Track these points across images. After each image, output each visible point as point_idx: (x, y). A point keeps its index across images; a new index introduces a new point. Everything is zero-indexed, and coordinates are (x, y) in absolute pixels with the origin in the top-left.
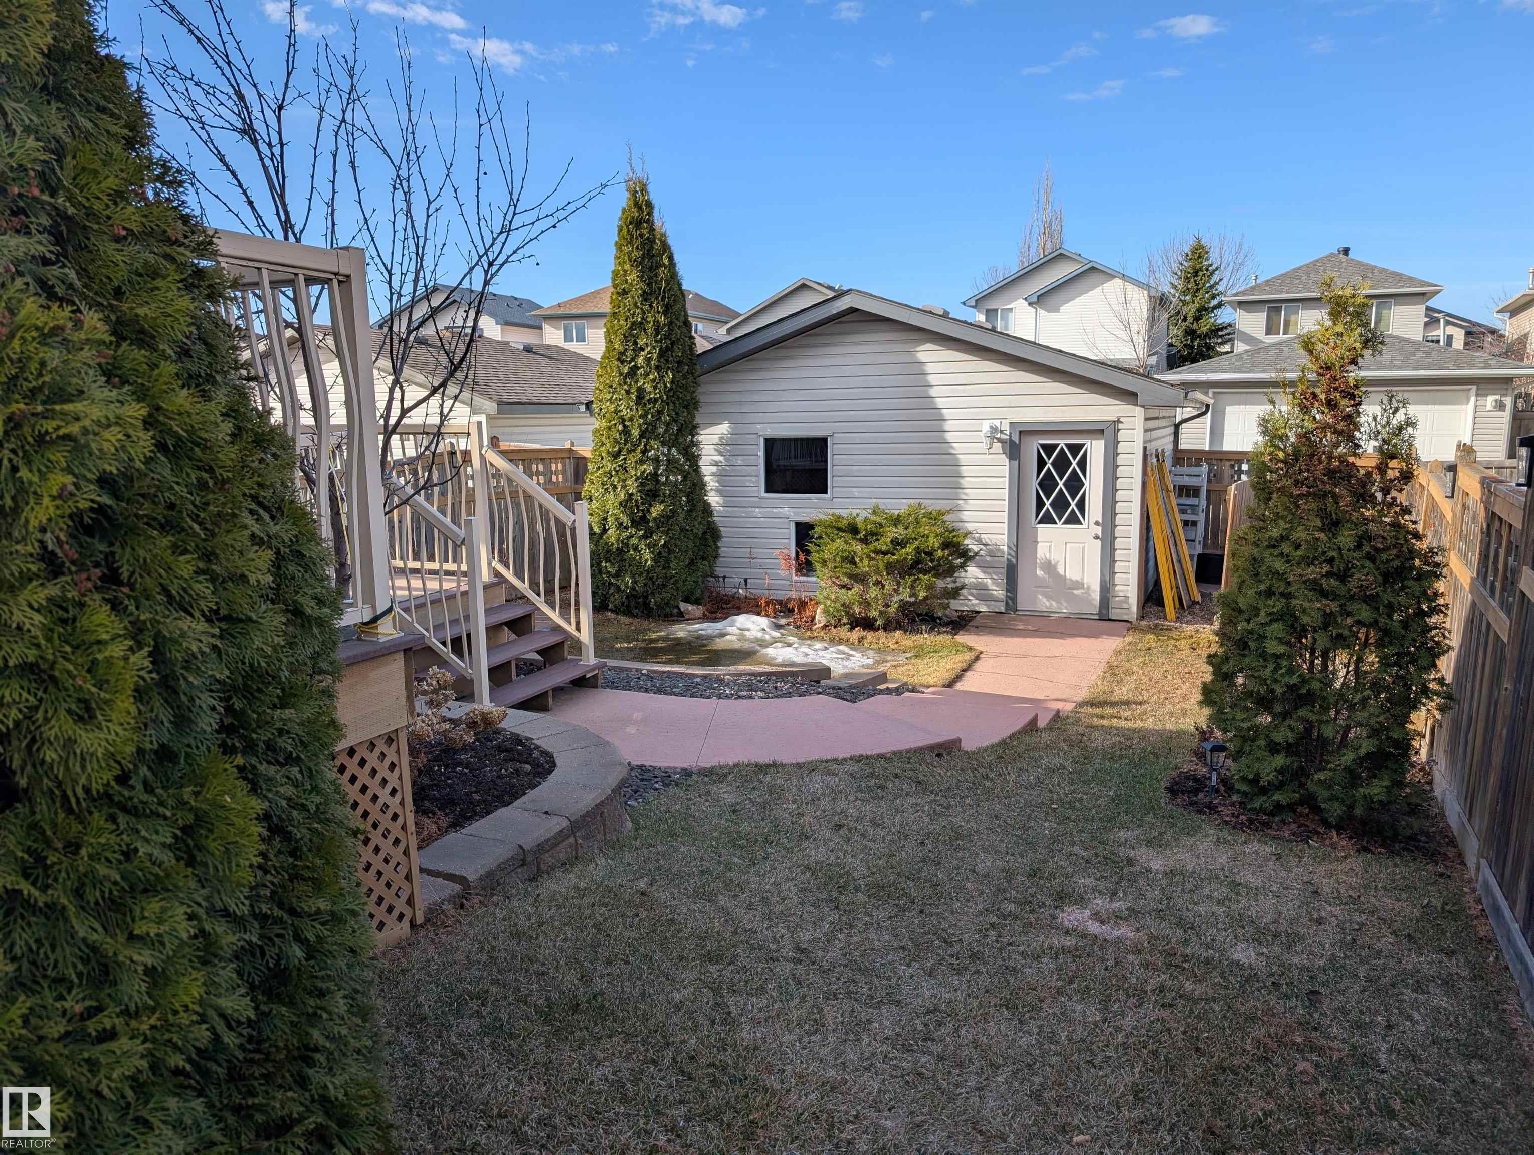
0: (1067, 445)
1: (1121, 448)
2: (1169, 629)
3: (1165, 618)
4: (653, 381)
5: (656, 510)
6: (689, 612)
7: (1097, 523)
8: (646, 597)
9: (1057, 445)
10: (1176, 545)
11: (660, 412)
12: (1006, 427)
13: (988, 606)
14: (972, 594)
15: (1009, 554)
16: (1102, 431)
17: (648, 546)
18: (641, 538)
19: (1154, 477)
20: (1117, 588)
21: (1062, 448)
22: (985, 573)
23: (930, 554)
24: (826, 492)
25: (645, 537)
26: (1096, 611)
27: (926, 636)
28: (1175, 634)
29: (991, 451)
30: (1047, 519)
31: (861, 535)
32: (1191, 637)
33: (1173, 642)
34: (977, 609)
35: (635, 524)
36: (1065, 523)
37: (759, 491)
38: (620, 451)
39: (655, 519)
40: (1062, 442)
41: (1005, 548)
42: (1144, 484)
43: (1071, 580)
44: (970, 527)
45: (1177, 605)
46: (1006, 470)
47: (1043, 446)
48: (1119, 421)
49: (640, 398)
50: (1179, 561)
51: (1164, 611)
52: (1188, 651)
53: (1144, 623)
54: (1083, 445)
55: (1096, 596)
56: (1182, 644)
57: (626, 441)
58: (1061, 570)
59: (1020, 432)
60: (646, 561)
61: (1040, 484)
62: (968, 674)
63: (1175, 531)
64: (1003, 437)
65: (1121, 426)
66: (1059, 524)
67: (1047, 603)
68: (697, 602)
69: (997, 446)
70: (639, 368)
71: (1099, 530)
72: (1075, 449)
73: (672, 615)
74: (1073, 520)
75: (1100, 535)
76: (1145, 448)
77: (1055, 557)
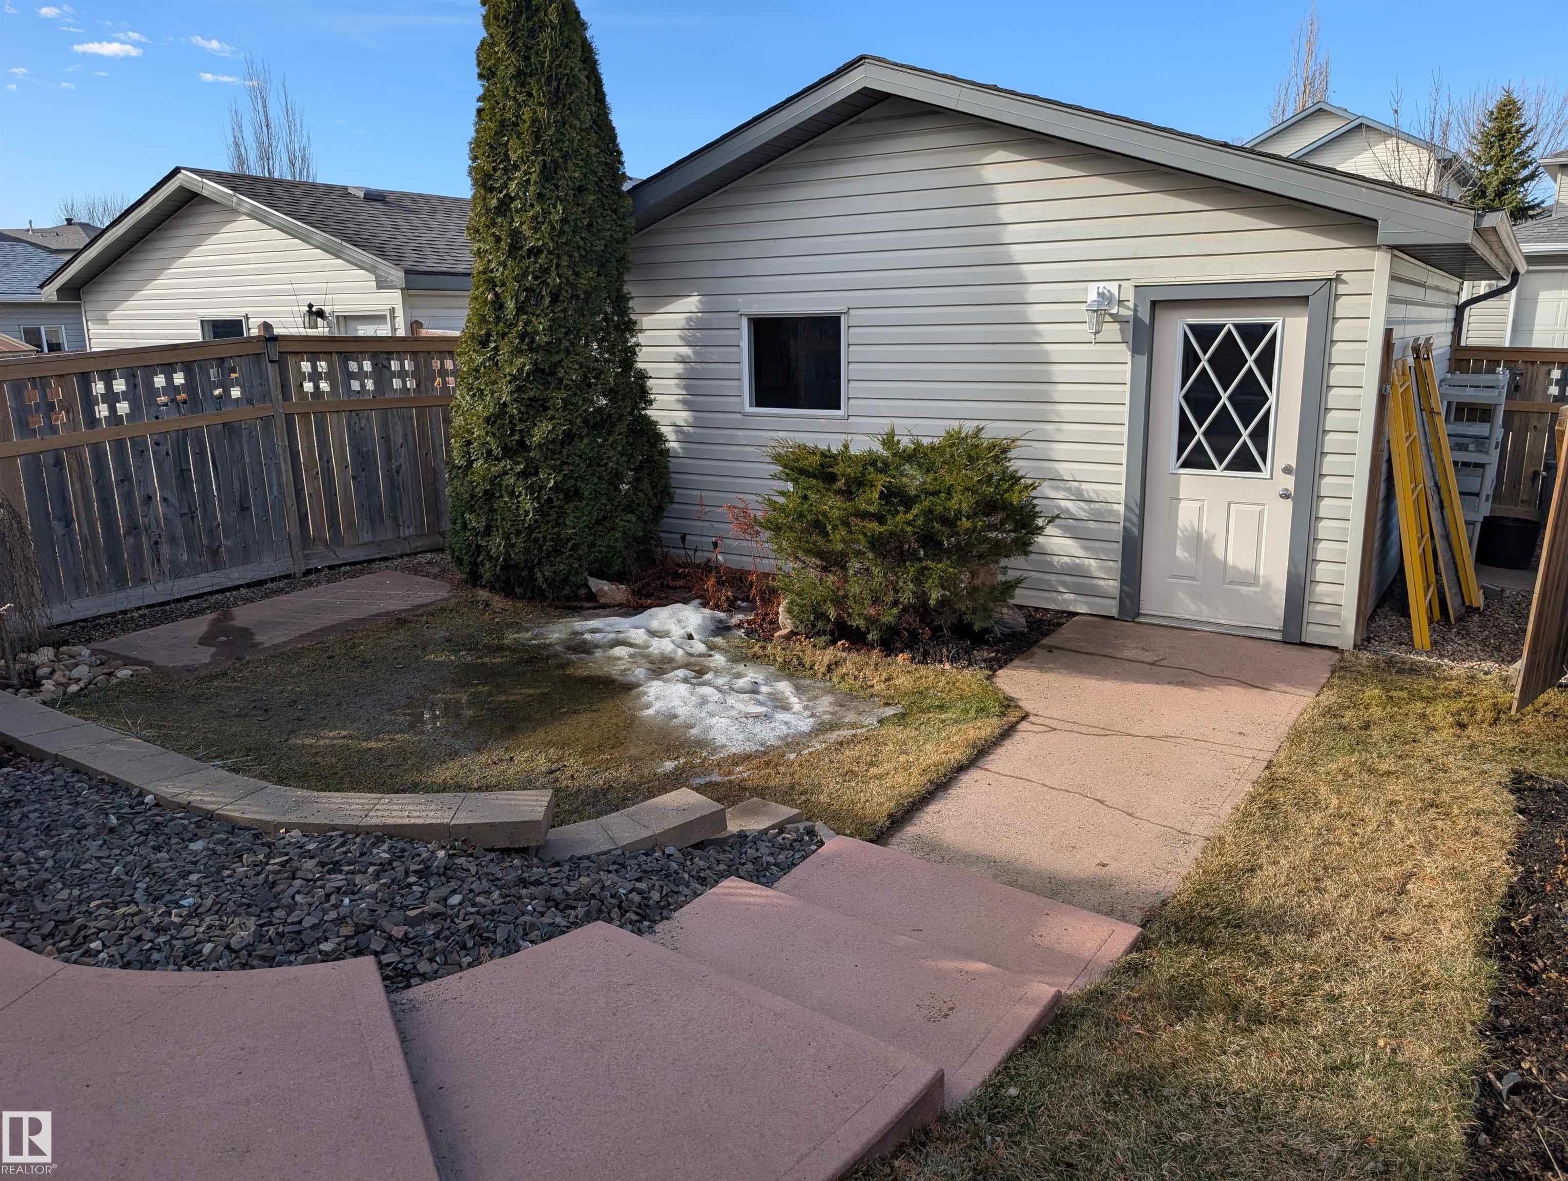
0: (1237, 326)
1: (1340, 330)
2: (1414, 670)
3: (1410, 644)
4: (534, 218)
5: (541, 432)
6: (604, 594)
7: (1287, 470)
8: (531, 570)
9: (1223, 326)
10: (1442, 506)
11: (546, 271)
12: (1129, 294)
13: (1088, 604)
14: (1064, 584)
15: (1126, 519)
16: (1303, 300)
17: (530, 489)
18: (519, 475)
19: (1403, 385)
20: (1320, 588)
21: (1229, 332)
22: (1086, 549)
23: (949, 522)
24: (839, 408)
25: (524, 474)
26: (1279, 624)
27: (947, 666)
28: (1424, 686)
29: (1099, 338)
30: (1197, 461)
31: (841, 483)
32: (1459, 693)
33: (1419, 706)
34: (1072, 609)
35: (507, 452)
36: (1226, 468)
37: (742, 404)
38: (489, 335)
39: (540, 445)
40: (1229, 320)
41: (1121, 509)
42: (1382, 399)
43: (1235, 568)
44: (1064, 469)
45: (1437, 615)
46: (1125, 372)
47: (1192, 327)
48: (1338, 279)
49: (514, 249)
50: (1447, 537)
51: (1408, 627)
52: (1446, 734)
53: (1365, 656)
54: (1271, 325)
55: (1279, 600)
56: (1439, 712)
57: (498, 319)
58: (1219, 552)
59: (1154, 304)
60: (527, 512)
61: (1186, 397)
62: (968, 778)
63: (1442, 483)
64: (1124, 312)
65: (1342, 289)
66: (1219, 470)
67: (1193, 608)
68: (617, 578)
69: (1112, 330)
70: (512, 199)
71: (1289, 482)
72: (1253, 334)
73: (576, 597)
74: (1245, 463)
75: (1292, 490)
76: (1388, 333)
77: (1211, 526)
